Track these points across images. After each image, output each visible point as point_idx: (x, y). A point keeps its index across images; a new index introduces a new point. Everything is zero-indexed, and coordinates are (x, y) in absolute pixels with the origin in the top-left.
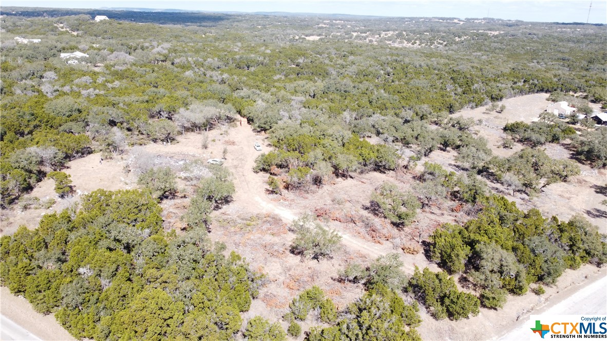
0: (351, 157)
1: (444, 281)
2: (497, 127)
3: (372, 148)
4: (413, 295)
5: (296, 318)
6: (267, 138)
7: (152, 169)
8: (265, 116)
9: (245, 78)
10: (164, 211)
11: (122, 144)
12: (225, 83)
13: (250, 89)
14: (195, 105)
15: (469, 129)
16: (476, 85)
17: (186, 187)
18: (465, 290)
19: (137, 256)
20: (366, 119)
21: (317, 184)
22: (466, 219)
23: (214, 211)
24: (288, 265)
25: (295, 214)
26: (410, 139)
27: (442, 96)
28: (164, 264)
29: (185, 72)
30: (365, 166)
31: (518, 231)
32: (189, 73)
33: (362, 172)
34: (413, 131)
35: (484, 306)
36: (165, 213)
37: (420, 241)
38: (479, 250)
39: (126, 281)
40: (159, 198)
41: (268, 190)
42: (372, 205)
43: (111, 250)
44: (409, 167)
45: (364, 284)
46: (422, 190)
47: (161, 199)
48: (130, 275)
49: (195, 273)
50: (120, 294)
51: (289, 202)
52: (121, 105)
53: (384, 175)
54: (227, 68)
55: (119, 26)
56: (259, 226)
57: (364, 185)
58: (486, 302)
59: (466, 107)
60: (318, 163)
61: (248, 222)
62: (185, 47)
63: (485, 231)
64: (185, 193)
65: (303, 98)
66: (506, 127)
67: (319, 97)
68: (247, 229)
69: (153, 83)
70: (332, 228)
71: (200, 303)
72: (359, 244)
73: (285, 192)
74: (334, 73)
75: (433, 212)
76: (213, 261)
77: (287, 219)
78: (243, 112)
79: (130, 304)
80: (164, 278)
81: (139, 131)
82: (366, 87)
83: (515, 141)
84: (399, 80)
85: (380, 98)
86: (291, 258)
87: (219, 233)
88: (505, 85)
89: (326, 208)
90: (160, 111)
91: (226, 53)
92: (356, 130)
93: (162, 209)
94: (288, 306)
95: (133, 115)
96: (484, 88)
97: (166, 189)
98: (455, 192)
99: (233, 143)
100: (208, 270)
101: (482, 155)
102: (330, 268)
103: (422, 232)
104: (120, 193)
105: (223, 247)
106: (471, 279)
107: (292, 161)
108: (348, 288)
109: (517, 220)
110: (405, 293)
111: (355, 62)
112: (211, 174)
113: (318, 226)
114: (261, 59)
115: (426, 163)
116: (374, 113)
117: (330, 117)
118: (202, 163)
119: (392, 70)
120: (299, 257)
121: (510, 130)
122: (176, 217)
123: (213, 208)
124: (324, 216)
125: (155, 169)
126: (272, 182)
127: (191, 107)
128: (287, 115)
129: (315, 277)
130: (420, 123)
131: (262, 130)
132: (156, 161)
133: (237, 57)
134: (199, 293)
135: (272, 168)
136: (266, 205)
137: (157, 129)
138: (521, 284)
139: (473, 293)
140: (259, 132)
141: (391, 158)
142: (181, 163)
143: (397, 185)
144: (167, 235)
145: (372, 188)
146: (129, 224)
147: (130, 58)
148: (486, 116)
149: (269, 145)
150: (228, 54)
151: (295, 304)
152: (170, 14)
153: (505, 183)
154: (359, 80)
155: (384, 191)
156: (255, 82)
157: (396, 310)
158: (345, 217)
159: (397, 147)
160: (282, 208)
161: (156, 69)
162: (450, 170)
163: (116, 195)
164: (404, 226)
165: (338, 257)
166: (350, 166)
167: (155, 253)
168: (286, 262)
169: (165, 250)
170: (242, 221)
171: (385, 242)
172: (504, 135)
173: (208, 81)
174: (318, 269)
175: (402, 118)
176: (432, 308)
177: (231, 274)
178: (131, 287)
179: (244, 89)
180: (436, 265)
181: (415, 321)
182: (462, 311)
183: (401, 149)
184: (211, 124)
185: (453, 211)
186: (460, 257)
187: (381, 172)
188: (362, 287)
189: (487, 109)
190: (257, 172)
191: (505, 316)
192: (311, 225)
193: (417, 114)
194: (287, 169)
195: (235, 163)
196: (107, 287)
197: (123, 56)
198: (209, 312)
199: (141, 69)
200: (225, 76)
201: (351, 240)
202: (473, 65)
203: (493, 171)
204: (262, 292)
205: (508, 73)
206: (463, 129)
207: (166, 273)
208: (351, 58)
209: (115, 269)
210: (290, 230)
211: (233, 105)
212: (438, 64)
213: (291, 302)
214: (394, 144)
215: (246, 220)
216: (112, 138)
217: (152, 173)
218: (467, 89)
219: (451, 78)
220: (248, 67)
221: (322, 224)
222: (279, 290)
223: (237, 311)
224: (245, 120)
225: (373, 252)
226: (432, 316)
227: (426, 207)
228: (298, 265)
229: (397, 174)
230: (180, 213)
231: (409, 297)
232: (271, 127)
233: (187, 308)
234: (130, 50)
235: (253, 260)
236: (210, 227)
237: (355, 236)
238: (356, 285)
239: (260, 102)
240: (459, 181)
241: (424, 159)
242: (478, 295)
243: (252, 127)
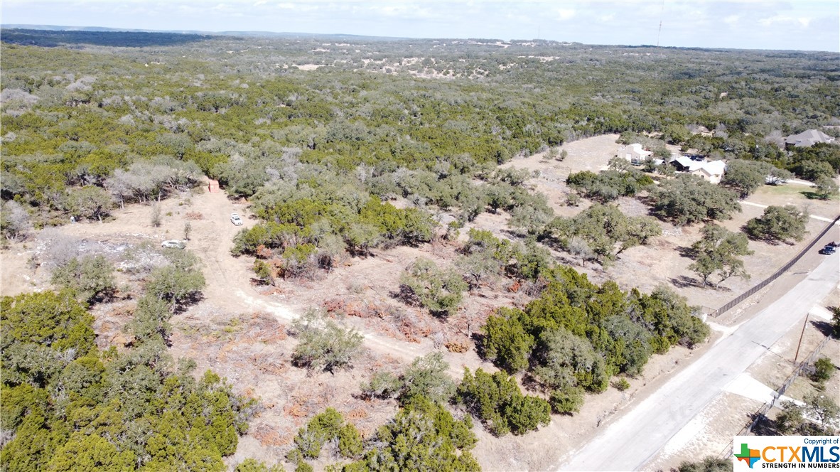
0: (371, 228)
1: (503, 383)
2: (559, 179)
3: (398, 213)
4: (464, 407)
5: (304, 457)
6: (248, 207)
7: (75, 259)
8: (245, 176)
9: (213, 124)
10: (97, 321)
11: (24, 225)
12: (183, 131)
13: (220, 138)
14: (138, 164)
15: (524, 183)
16: (529, 126)
17: (130, 284)
18: (531, 393)
19: (56, 390)
20: (389, 176)
21: (324, 268)
22: (527, 300)
23: (175, 316)
24: (289, 383)
25: (296, 311)
26: (448, 200)
27: (487, 141)
28: (100, 398)
29: (120, 117)
30: (390, 238)
31: (592, 311)
32: (126, 119)
33: (386, 247)
34: (452, 188)
35: (555, 412)
36: (98, 323)
37: (470, 334)
38: (545, 339)
39: (39, 429)
40: (88, 302)
41: (254, 280)
42: (402, 291)
43: (12, 385)
44: (449, 237)
45: (397, 399)
46: (467, 266)
47: (92, 302)
48: (46, 419)
49: (150, 407)
50: (31, 450)
51: (287, 295)
52: (20, 167)
53: (417, 249)
54: (185, 110)
55: (10, 51)
56: (244, 332)
57: (391, 265)
58: (559, 406)
59: (518, 155)
60: (325, 238)
61: (228, 327)
62: (118, 81)
63: (552, 313)
64: (129, 293)
65: (298, 150)
66: (569, 179)
67: (321, 147)
68: (227, 337)
69: (70, 133)
70: (350, 325)
71: (160, 449)
72: (388, 345)
73: (279, 281)
74: (341, 114)
75: (483, 294)
76: (178, 387)
77: (284, 319)
78: (212, 171)
79: (49, 463)
80: (101, 419)
81: (51, 206)
82: (385, 132)
83: (581, 197)
84: (430, 122)
85: (405, 147)
86: (293, 373)
87: (185, 346)
88: (565, 125)
89: (340, 299)
90: (84, 175)
91: (182, 89)
92: (376, 190)
93: (93, 318)
94: (292, 441)
95: (39, 181)
96: (539, 129)
97: (99, 288)
98: (510, 266)
99: (200, 217)
100: (169, 400)
101: (541, 215)
102: (348, 382)
103: (470, 322)
104: (23, 299)
105: (192, 366)
106: (537, 378)
107: (288, 237)
108: (376, 407)
109: (589, 297)
110: (454, 406)
111: (369, 99)
112: (167, 263)
113: (329, 325)
114: (235, 96)
115: (472, 230)
116: (398, 167)
117: (338, 174)
118: (153, 246)
119: (419, 109)
120: (304, 370)
121: (575, 183)
122: (116, 329)
123: (173, 311)
124: (338, 310)
125: (80, 259)
126: (260, 269)
127: (132, 167)
128: (276, 173)
129: (329, 396)
130: (460, 177)
131: (241, 196)
132: (81, 248)
133: (200, 94)
134: (158, 434)
135: (258, 248)
136: (252, 301)
137: (80, 200)
138: (600, 378)
139: (541, 396)
140: (237, 199)
141: (425, 226)
142: (121, 249)
143: (436, 261)
144: (104, 356)
145: (401, 268)
146: (40, 344)
147: (32, 98)
148: (543, 166)
149: (253, 216)
150: (185, 90)
151: (303, 436)
152: (93, 33)
153: (572, 251)
154: (375, 123)
155: (418, 270)
156: (228, 130)
157: (442, 429)
158: (367, 310)
159: (432, 212)
160: (277, 304)
161: (74, 113)
162: (502, 237)
163: (18, 301)
164: (446, 315)
165: (360, 365)
166: (369, 239)
167: (84, 383)
168: (287, 378)
169: (101, 378)
170: (218, 327)
171: (422, 339)
172: (568, 189)
173: (157, 130)
174: (333, 385)
175: (436, 172)
176: (490, 422)
177: (206, 403)
178: (49, 437)
179: (212, 140)
180: (492, 364)
181: (468, 441)
182: (528, 421)
183: (438, 214)
184: (165, 190)
185: (509, 291)
186: (522, 351)
187: (412, 245)
188: (395, 402)
189: (544, 157)
190: (237, 256)
191: (582, 422)
192: (320, 324)
193: (456, 167)
194: (280, 249)
195: (204, 244)
196: (9, 442)
197: (19, 94)
198: (175, 461)
199: (50, 114)
200: (183, 121)
201: (377, 340)
202: (523, 100)
203: (556, 236)
204: (253, 425)
205: (568, 109)
206: (516, 183)
207: (103, 411)
208: (363, 93)
209: (19, 414)
210: (289, 334)
211: (197, 162)
212: (478, 99)
213: (297, 434)
214: (428, 207)
215: (225, 324)
216: (8, 218)
217: (75, 265)
218: (518, 131)
219: (497, 118)
220: (216, 109)
221: (335, 322)
222: (278, 419)
223: (218, 456)
224: (215, 184)
225: (407, 354)
226: (490, 432)
227: (475, 289)
228: (304, 382)
229: (434, 246)
230: (121, 321)
231: (459, 410)
232: (254, 192)
233: (139, 460)
234: (30, 86)
235: (237, 379)
236: (171, 338)
237: (381, 335)
238: (386, 401)
239: (236, 156)
240: (515, 252)
241: (468, 226)
242: (548, 398)
243: (227, 192)
